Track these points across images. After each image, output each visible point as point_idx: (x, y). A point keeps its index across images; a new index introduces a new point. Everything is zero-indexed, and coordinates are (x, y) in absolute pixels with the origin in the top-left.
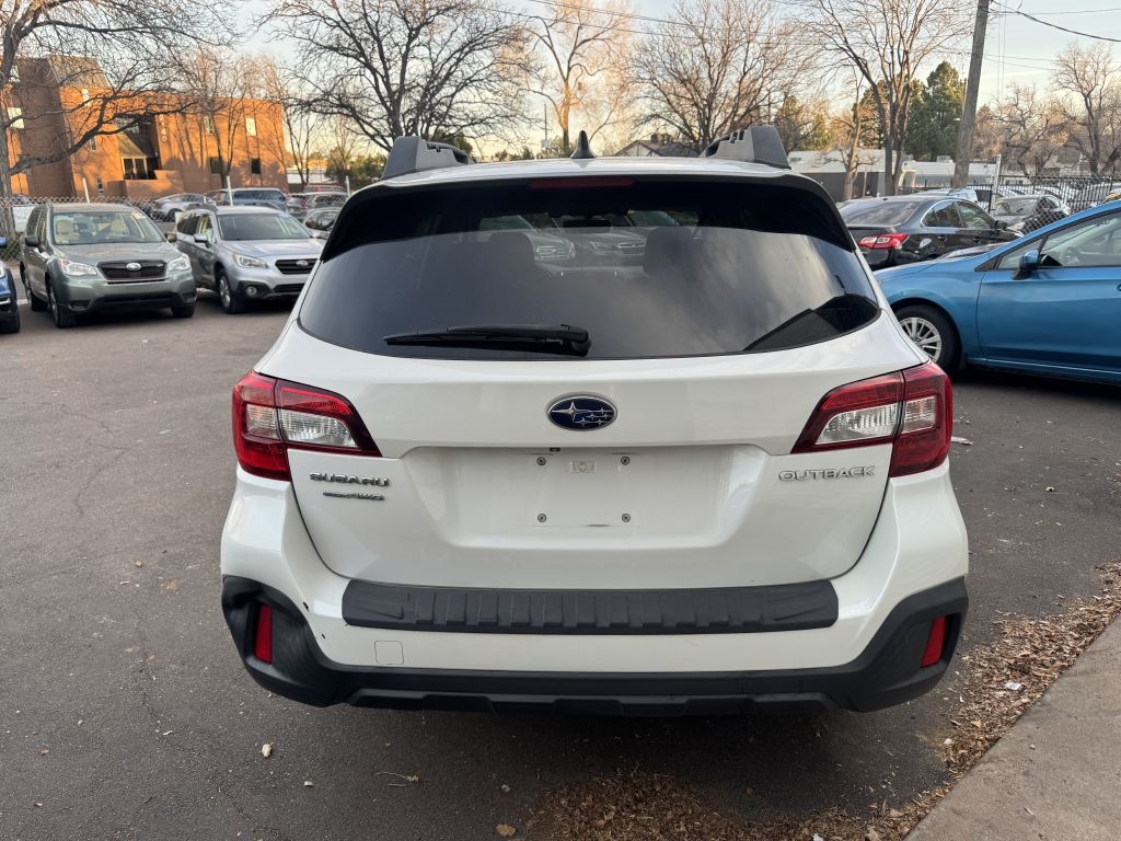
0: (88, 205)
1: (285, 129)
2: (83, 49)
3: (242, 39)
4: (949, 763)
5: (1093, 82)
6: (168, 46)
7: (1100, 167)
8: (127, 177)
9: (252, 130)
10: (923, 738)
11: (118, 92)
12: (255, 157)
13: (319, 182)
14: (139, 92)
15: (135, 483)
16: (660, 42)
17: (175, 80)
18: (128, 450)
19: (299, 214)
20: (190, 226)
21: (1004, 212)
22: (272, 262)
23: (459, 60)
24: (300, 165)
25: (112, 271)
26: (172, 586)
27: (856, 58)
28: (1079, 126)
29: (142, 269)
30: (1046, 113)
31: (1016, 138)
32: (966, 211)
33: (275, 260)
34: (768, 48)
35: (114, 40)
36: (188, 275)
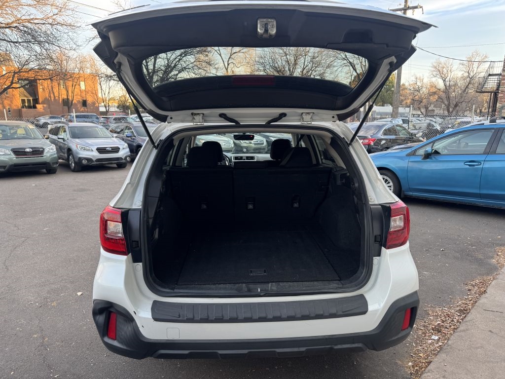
0: (6, 122)
1: (99, 87)
2: (5, 50)
3: (81, 48)
4: (411, 374)
5: (446, 75)
6: (46, 50)
7: (451, 110)
8: (23, 107)
9: (83, 87)
10: (400, 362)
11: (21, 69)
12: (85, 99)
13: (114, 111)
14: (31, 69)
15: (34, 254)
16: (268, 54)
17: (49, 65)
18: (28, 238)
19: (106, 125)
20: (55, 131)
21: (413, 128)
22: (94, 148)
23: (180, 59)
24: (105, 103)
25: (18, 152)
26: (54, 304)
27: (350, 63)
28: (441, 93)
29: (33, 151)
30: (428, 87)
31: (417, 97)
32: (398, 128)
33: (96, 147)
34: (314, 58)
35: (20, 46)
36: (54, 154)
